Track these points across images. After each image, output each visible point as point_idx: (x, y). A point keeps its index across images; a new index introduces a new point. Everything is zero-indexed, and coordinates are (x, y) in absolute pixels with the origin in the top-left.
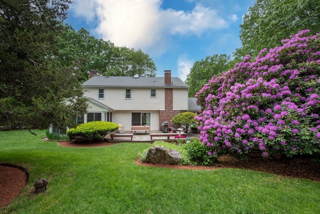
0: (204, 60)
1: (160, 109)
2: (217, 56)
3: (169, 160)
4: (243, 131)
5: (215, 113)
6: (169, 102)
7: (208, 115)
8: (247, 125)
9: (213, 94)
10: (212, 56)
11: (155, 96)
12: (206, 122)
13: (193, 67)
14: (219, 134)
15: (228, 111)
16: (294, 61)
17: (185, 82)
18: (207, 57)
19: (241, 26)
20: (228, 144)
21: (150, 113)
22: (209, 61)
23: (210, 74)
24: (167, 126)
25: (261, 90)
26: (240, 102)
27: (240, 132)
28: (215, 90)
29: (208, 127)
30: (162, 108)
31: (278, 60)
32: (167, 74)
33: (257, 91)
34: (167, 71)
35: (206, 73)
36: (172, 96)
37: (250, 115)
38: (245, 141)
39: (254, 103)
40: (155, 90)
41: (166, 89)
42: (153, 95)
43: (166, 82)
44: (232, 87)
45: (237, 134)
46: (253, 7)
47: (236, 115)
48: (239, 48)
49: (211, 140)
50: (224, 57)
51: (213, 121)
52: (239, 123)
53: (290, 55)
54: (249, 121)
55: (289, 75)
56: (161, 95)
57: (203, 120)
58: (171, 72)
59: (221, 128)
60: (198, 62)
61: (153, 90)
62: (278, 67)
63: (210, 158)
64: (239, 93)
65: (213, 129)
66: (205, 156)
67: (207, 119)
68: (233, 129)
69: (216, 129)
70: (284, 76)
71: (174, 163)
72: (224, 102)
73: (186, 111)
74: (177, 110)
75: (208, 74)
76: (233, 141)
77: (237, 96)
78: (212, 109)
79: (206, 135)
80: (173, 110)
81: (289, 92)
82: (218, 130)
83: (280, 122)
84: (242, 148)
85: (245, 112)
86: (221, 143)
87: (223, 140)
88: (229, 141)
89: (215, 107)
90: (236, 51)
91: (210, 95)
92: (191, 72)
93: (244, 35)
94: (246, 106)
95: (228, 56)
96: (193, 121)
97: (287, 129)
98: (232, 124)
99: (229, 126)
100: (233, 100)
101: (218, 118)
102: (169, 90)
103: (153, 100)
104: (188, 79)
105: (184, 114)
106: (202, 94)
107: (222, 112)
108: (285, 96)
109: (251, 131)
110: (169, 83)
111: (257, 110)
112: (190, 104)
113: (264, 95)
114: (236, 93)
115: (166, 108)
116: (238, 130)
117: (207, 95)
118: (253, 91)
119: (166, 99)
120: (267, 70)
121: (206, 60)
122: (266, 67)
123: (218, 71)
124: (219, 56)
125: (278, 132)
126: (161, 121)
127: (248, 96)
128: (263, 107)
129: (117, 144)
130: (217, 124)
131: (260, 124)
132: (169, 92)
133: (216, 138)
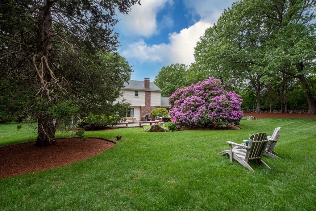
0: (169, 66)
1: (142, 106)
2: (179, 64)
3: (161, 130)
4: (189, 116)
5: (179, 109)
6: (148, 101)
7: (176, 110)
8: (190, 114)
9: (178, 99)
10: (175, 64)
11: (138, 96)
12: (176, 113)
13: (161, 71)
14: (181, 118)
15: (185, 108)
16: (208, 90)
17: (153, 82)
18: (171, 65)
19: (195, 48)
20: (184, 121)
21: (133, 108)
22: (173, 67)
23: (173, 78)
24: (147, 117)
25: (196, 101)
26: (189, 105)
27: (188, 117)
28: (178, 97)
29: (177, 115)
30: (143, 104)
31: (203, 89)
32: (147, 81)
33: (195, 101)
34: (146, 79)
35: (171, 76)
36: (150, 96)
37: (192, 110)
38: (190, 120)
39: (193, 106)
40: (138, 92)
41: (146, 91)
42: (137, 95)
43: (146, 86)
44: (186, 98)
45: (187, 118)
46: (202, 37)
47: (187, 110)
48: (193, 63)
49: (178, 121)
50: (183, 66)
51: (178, 113)
52: (188, 113)
53: (207, 87)
54: (191, 112)
55: (206, 95)
56: (142, 95)
57: (174, 112)
58: (149, 80)
59: (182, 116)
60: (165, 67)
61: (136, 92)
62: (203, 92)
63: (177, 128)
64: (189, 101)
65: (178, 116)
66: (175, 127)
67: (175, 112)
68: (186, 116)
69: (180, 116)
70: (204, 95)
71: (163, 130)
72: (183, 105)
73: (159, 107)
74: (153, 107)
75: (172, 78)
76: (186, 120)
77: (188, 103)
78: (178, 107)
79: (176, 119)
80: (151, 106)
81: (205, 102)
82: (181, 116)
83: (200, 113)
84: (189, 123)
85: (190, 109)
86: (181, 121)
87: (182, 120)
88: (185, 120)
89: (179, 106)
90: (191, 65)
91: (176, 100)
92: (159, 75)
93: (197, 54)
94: (191, 107)
95: (186, 66)
96: (164, 114)
97: (201, 115)
98: (186, 114)
99: (185, 115)
100: (186, 104)
101: (181, 111)
102: (148, 92)
103: (137, 99)
104: (156, 80)
105: (158, 109)
106: (172, 98)
107: (182, 109)
108: (204, 103)
109: (192, 116)
110: (148, 87)
111: (194, 108)
112: (162, 102)
113: (196, 103)
114: (188, 101)
115: (146, 105)
116: (188, 116)
117: (175, 100)
118: (193, 101)
119: (146, 99)
120: (199, 92)
121: (171, 67)
122: (199, 91)
123: (180, 76)
124: (180, 64)
125: (199, 116)
126: (142, 114)
127: (191, 103)
128: (196, 107)
129: (119, 129)
130: (180, 114)
131: (195, 114)
132: (148, 94)
133: (180, 120)
